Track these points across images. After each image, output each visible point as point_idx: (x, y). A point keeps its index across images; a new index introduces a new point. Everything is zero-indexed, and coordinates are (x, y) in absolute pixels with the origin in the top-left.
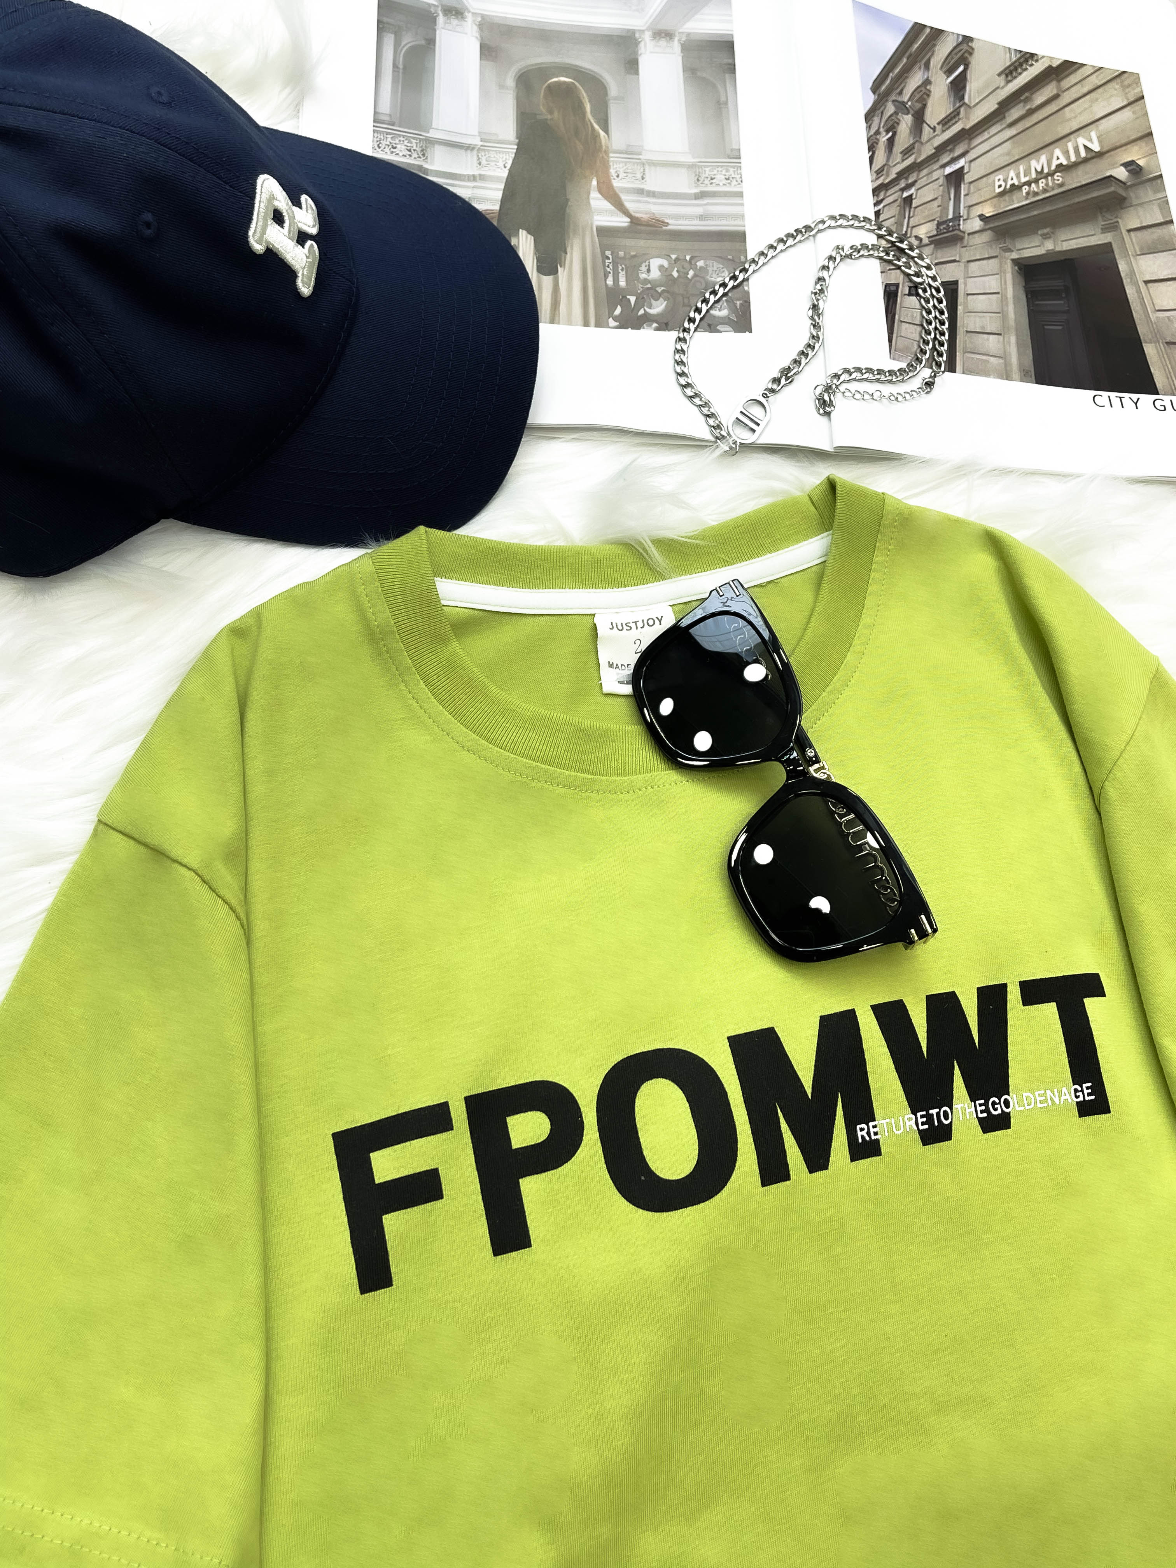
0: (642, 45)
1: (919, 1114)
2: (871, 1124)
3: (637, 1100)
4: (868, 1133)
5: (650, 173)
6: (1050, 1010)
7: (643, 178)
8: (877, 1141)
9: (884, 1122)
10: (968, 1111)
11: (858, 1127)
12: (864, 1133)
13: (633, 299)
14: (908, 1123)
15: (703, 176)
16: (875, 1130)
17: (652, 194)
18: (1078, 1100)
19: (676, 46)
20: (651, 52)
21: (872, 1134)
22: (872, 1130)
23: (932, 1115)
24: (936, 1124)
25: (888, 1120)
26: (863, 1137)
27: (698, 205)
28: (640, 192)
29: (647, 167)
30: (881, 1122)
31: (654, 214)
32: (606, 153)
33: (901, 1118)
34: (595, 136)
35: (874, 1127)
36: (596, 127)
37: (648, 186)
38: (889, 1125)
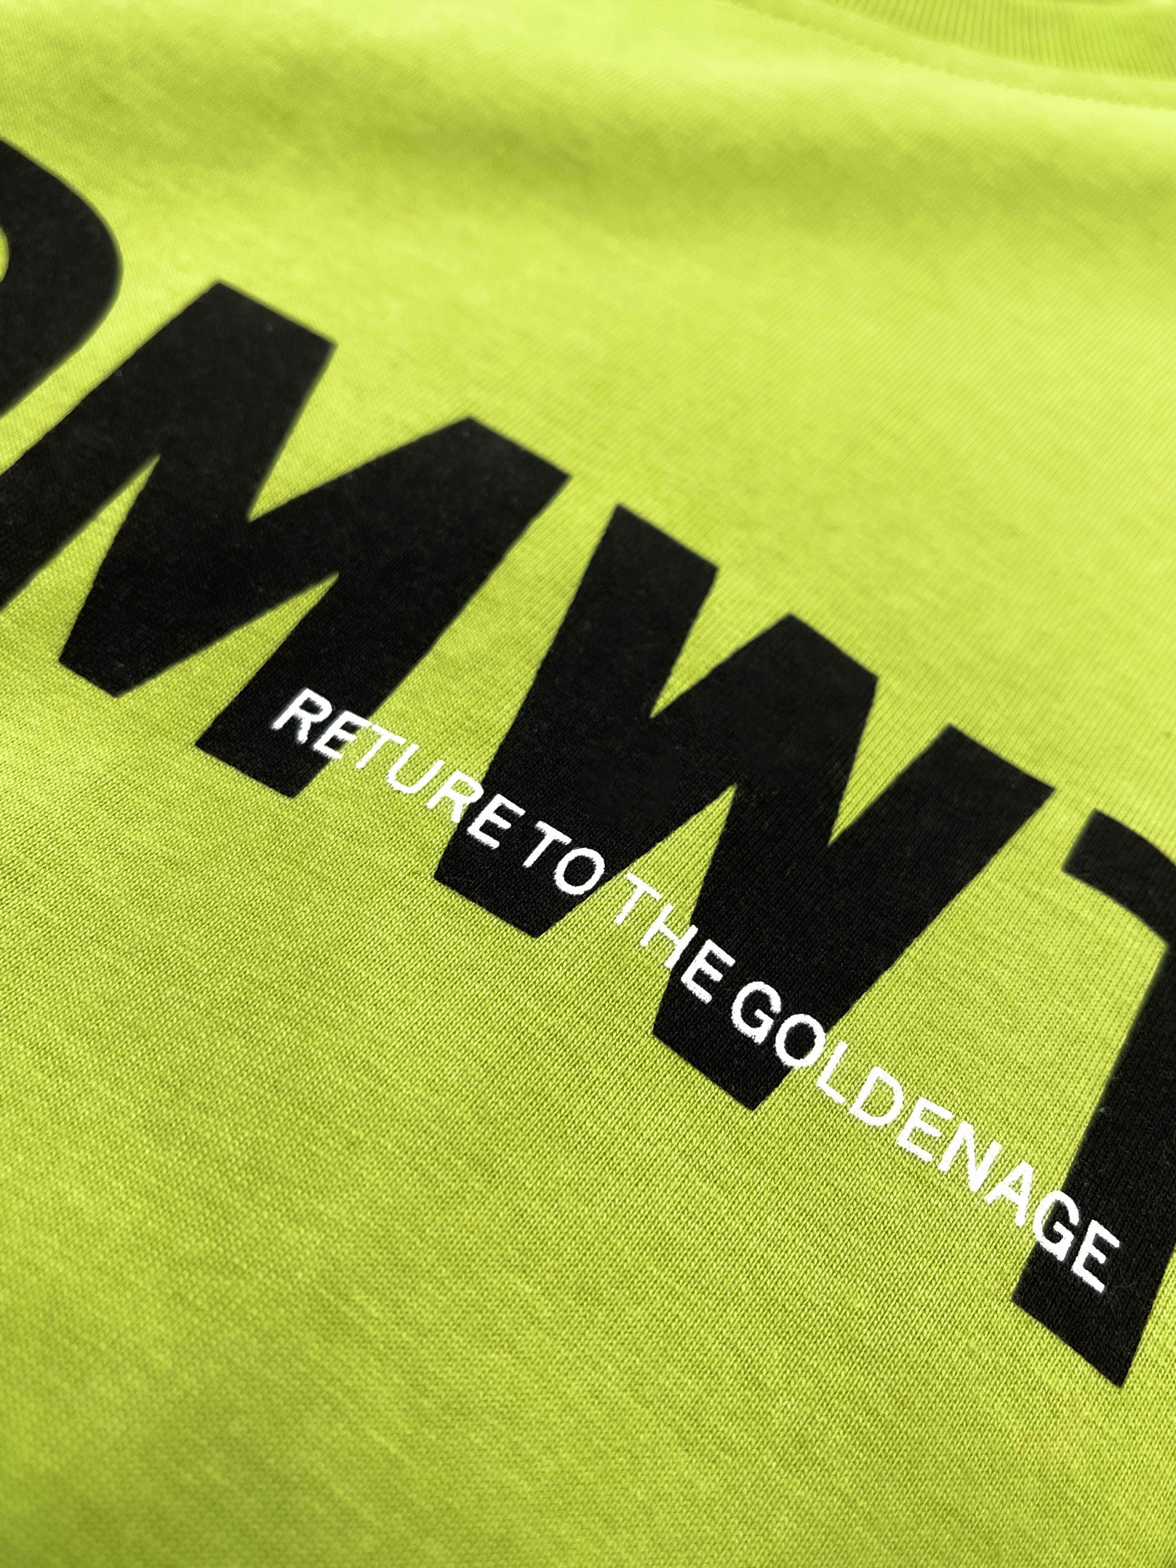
1: (499, 800)
2: (347, 716)
4: (317, 730)
8: (321, 761)
9: (386, 736)
10: (658, 925)
11: (307, 694)
12: (307, 720)
14: (446, 790)
16: (343, 735)
18: (1047, 1245)
21: (326, 737)
22: (335, 730)
23: (541, 836)
24: (529, 863)
25: (401, 741)
26: (294, 723)
30: (376, 728)
33: (438, 765)
35: (349, 728)
38: (391, 752)
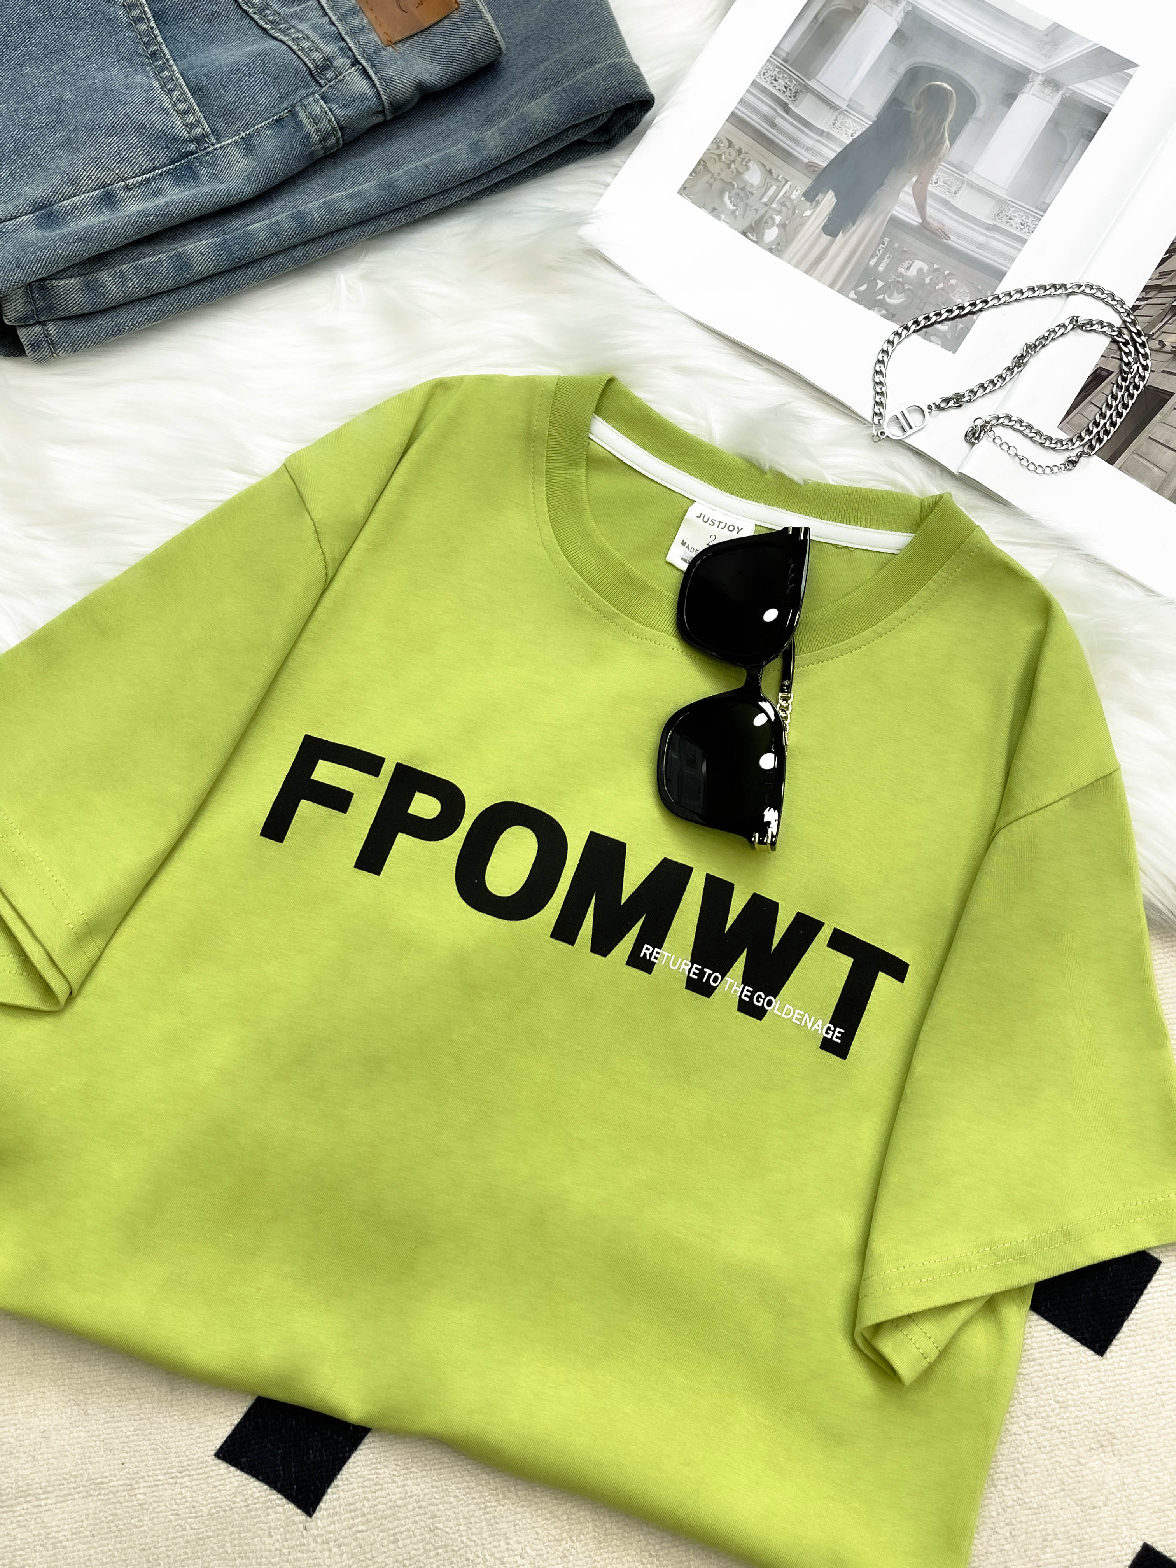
0: (1030, 85)
1: (695, 966)
2: (656, 950)
3: (505, 833)
4: (651, 955)
5: (965, 191)
6: (845, 963)
7: (955, 193)
8: (654, 964)
9: (667, 954)
10: (735, 987)
11: (646, 946)
12: (648, 952)
13: (880, 284)
14: (683, 966)
15: (1004, 213)
16: (657, 956)
17: (954, 209)
18: (827, 1036)
19: (1058, 98)
20: (1033, 95)
21: (653, 957)
22: (654, 954)
23: (705, 972)
24: (704, 980)
25: (670, 955)
26: (645, 954)
27: (983, 234)
28: (946, 203)
29: (964, 186)
30: (664, 953)
31: (944, 225)
32: (940, 160)
33: (680, 959)
34: (941, 142)
35: (658, 953)
36: (946, 135)
37: (957, 202)
38: (669, 958)
